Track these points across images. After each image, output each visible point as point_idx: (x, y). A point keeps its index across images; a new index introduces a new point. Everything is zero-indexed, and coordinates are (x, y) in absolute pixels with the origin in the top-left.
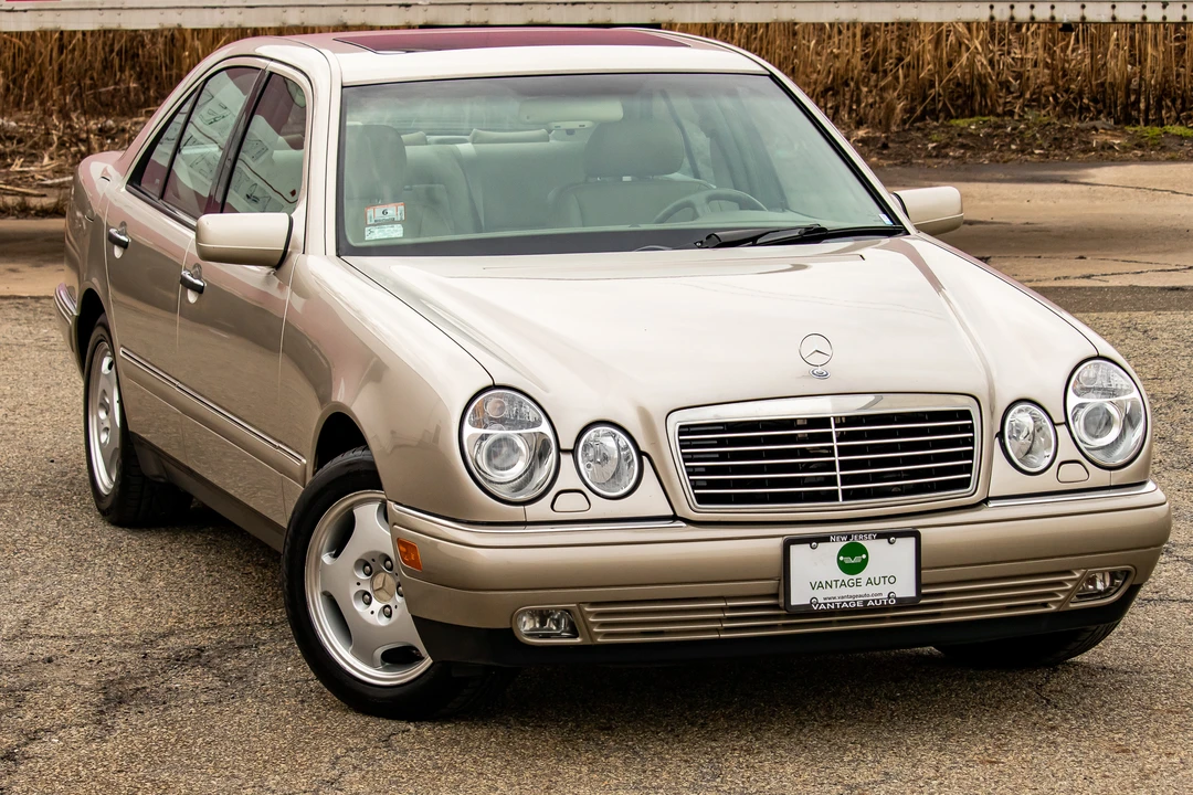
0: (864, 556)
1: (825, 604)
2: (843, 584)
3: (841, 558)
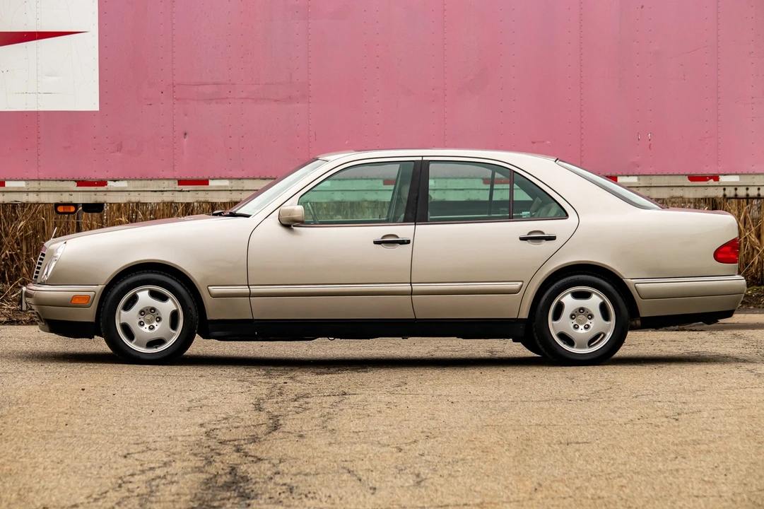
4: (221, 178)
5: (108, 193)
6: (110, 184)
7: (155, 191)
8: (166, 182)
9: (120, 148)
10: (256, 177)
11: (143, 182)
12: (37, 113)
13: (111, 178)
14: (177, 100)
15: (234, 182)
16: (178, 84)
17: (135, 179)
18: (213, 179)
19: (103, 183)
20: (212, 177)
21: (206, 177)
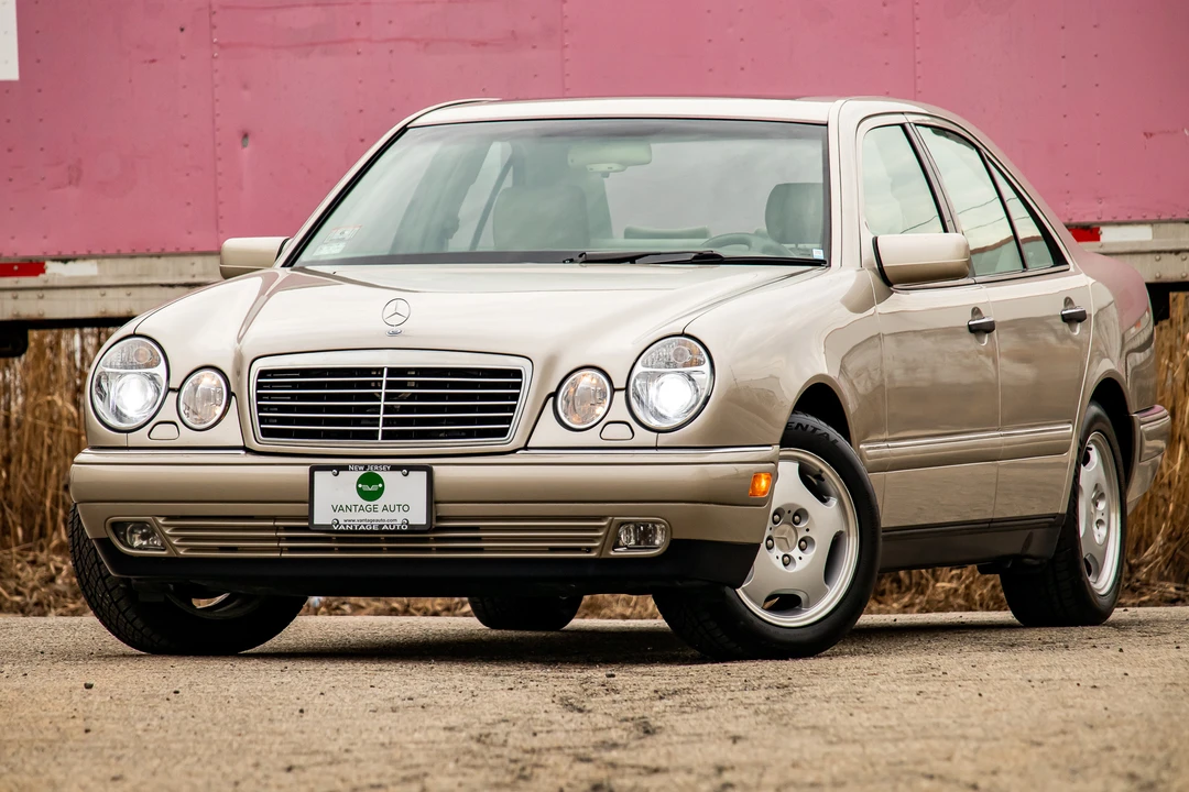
0: (380, 485)
1: (345, 526)
2: (361, 508)
3: (360, 486)
5: (47, 294)
6: (54, 270)
7: (171, 286)
8: (199, 261)
9: (75, 177)
11: (139, 263)
13: (54, 253)
14: (222, 46)
16: (223, 7)
17: (118, 255)
19: (34, 267)
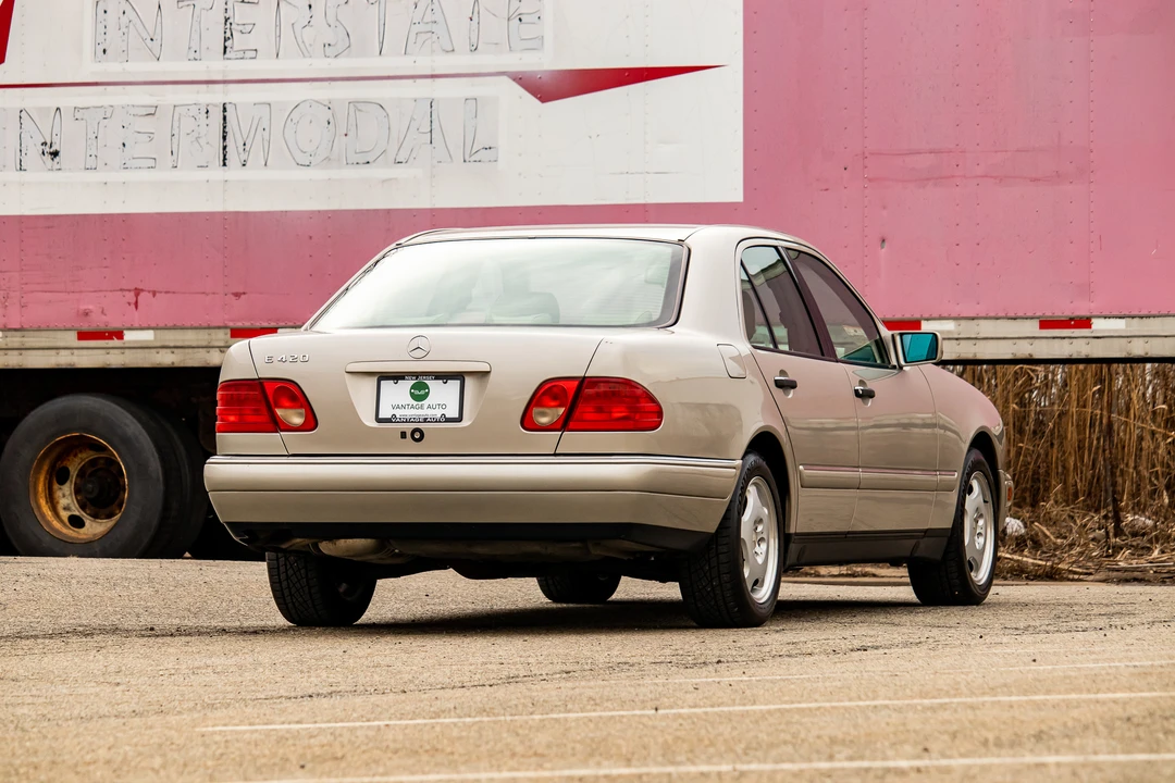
4: (941, 318)
10: (1000, 315)
12: (644, 205)
14: (870, 180)
15: (963, 323)
16: (872, 154)
18: (927, 320)
20: (926, 316)
21: (917, 316)
